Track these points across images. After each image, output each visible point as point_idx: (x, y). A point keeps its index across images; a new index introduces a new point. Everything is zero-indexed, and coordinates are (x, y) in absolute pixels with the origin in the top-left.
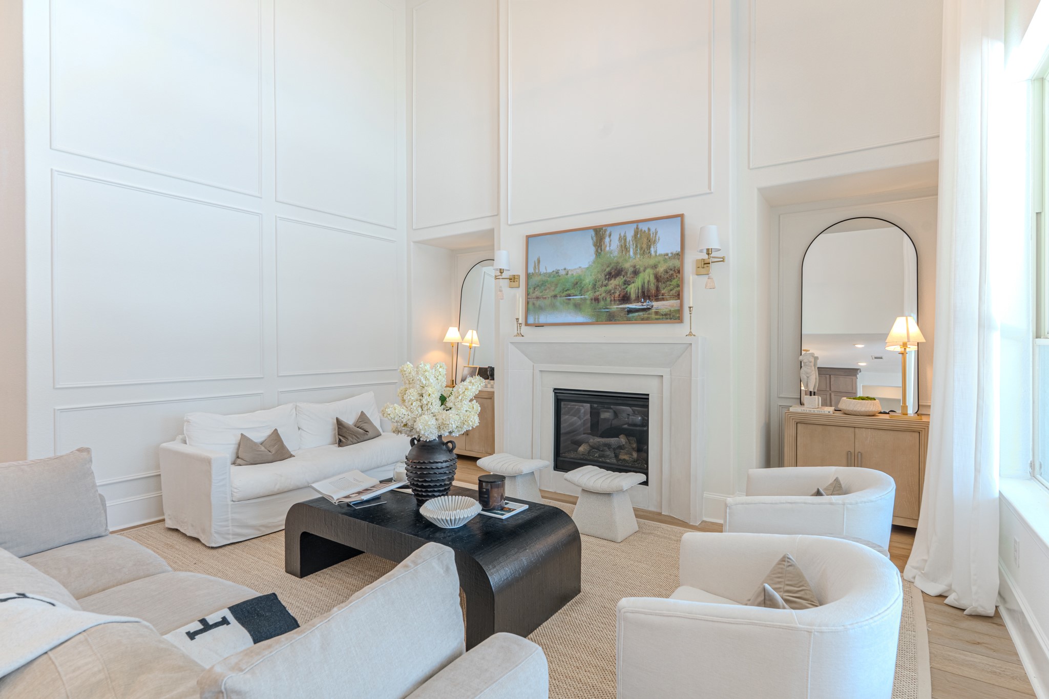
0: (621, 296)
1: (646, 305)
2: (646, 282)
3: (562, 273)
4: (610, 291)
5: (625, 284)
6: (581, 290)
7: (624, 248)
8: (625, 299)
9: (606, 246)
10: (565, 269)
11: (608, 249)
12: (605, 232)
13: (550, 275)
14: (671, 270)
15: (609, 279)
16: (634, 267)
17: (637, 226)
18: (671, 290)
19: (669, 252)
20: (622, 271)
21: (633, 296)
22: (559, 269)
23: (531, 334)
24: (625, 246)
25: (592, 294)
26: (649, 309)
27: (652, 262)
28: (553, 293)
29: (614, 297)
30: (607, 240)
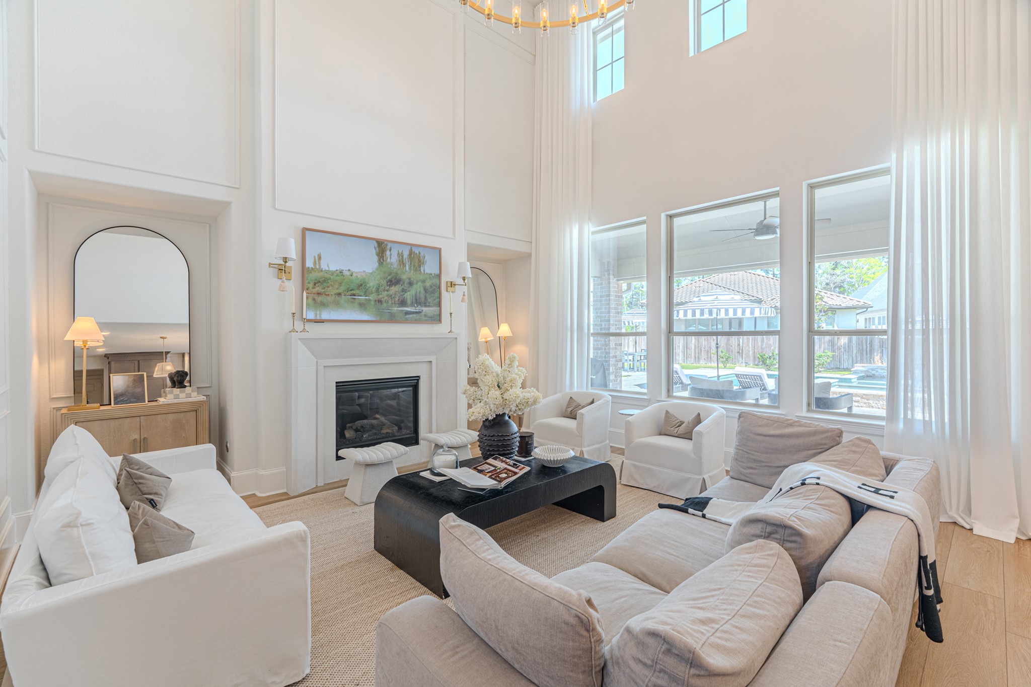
0: (400, 300)
1: (418, 309)
2: (418, 292)
3: (346, 273)
4: (391, 296)
5: (403, 291)
6: (365, 292)
7: (402, 263)
8: (403, 303)
9: (387, 258)
10: (349, 270)
11: (389, 260)
12: (386, 246)
13: (333, 273)
14: (434, 285)
15: (390, 286)
16: (410, 279)
17: (411, 248)
18: (434, 300)
19: (433, 273)
20: (400, 281)
21: (409, 302)
22: (343, 269)
23: (315, 331)
24: (403, 261)
25: (376, 296)
26: (421, 312)
27: (422, 277)
28: (337, 291)
29: (395, 301)
30: (388, 253)
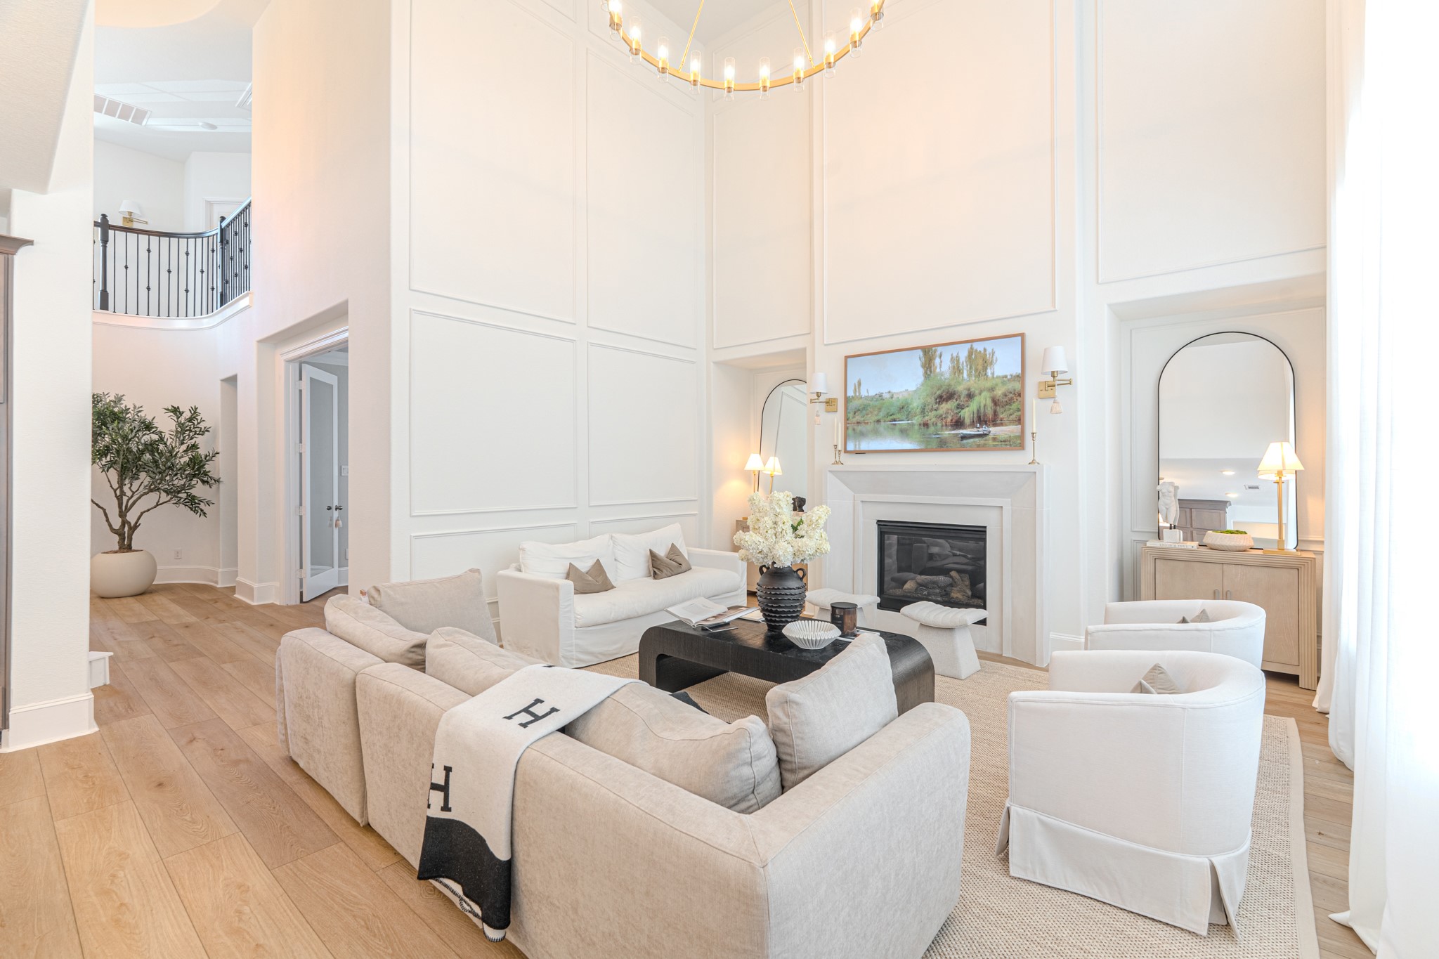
0: (954, 421)
1: (981, 431)
2: (982, 406)
3: (886, 396)
4: (941, 416)
5: (958, 408)
6: (908, 415)
7: (957, 369)
8: (958, 424)
9: (936, 368)
10: (889, 392)
11: (938, 370)
12: (935, 352)
13: (872, 398)
14: (1011, 393)
15: (940, 403)
16: (969, 390)
17: (972, 346)
18: (1011, 415)
19: (1008, 373)
20: (954, 394)
21: (967, 421)
22: (881, 392)
23: (851, 462)
24: (958, 367)
25: (920, 419)
26: (986, 435)
27: (989, 384)
28: (876, 418)
29: (946, 423)
30: (937, 361)
